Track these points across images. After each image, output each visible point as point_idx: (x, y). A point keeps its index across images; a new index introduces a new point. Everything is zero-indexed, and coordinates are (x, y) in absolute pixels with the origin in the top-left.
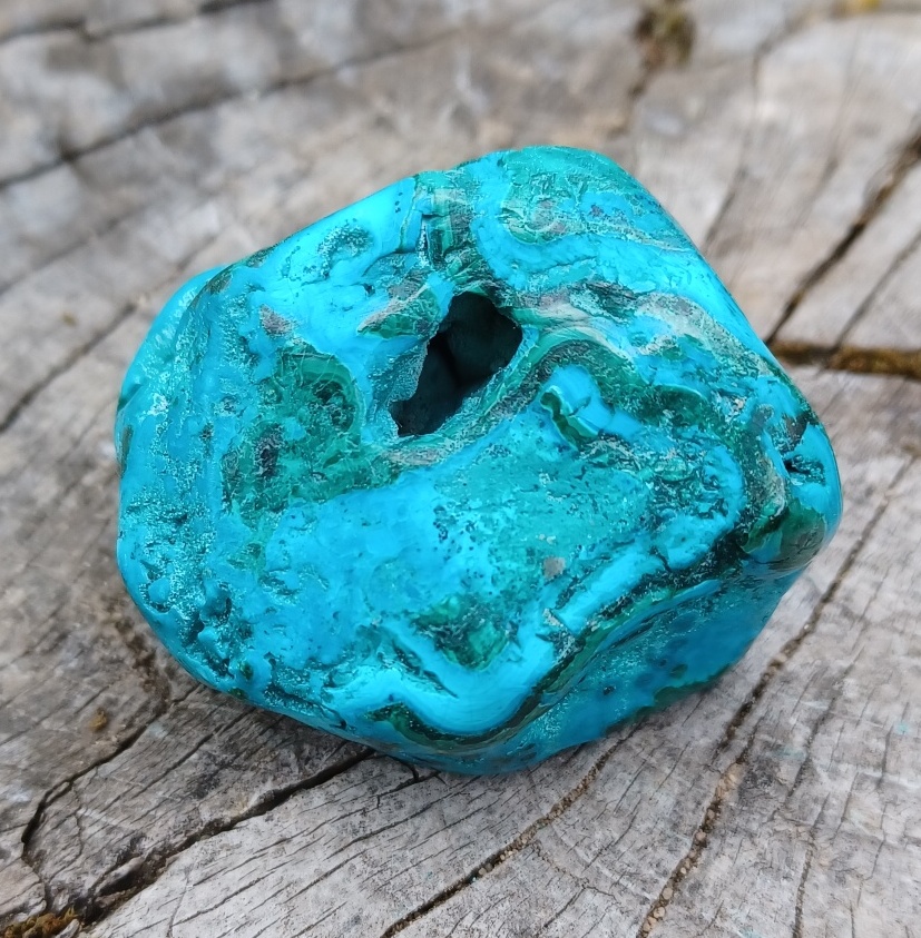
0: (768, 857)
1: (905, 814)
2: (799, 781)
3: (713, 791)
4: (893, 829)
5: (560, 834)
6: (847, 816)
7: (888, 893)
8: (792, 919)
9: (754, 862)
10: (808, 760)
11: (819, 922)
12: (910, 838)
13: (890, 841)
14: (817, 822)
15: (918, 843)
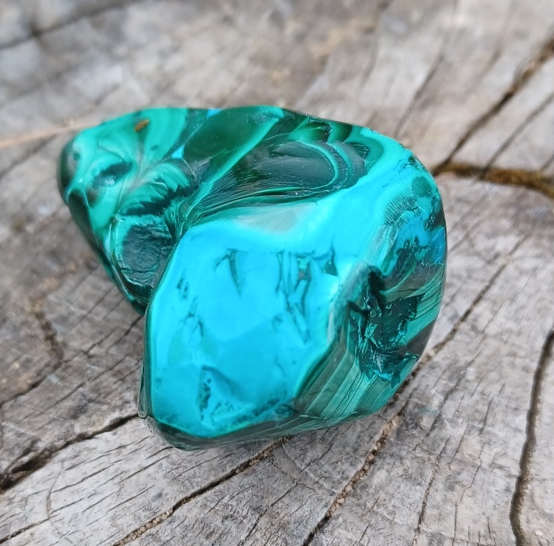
0: (410, 472)
1: (495, 450)
2: (433, 428)
3: (381, 431)
4: (486, 459)
5: (287, 452)
6: (460, 450)
7: (480, 496)
8: (420, 509)
9: (400, 474)
10: (440, 415)
11: (435, 512)
12: (496, 465)
13: (485, 466)
14: (441, 453)
15: (501, 468)
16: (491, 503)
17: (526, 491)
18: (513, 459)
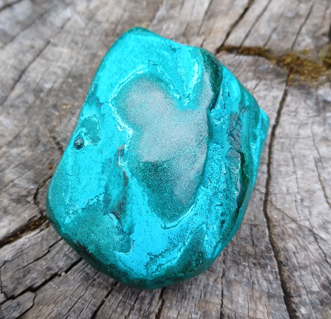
15: (258, 190)
16: (255, 205)
17: (269, 199)
18: (263, 186)
